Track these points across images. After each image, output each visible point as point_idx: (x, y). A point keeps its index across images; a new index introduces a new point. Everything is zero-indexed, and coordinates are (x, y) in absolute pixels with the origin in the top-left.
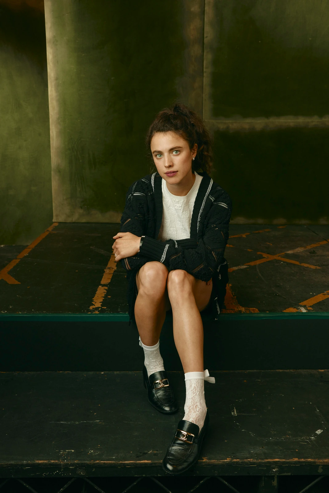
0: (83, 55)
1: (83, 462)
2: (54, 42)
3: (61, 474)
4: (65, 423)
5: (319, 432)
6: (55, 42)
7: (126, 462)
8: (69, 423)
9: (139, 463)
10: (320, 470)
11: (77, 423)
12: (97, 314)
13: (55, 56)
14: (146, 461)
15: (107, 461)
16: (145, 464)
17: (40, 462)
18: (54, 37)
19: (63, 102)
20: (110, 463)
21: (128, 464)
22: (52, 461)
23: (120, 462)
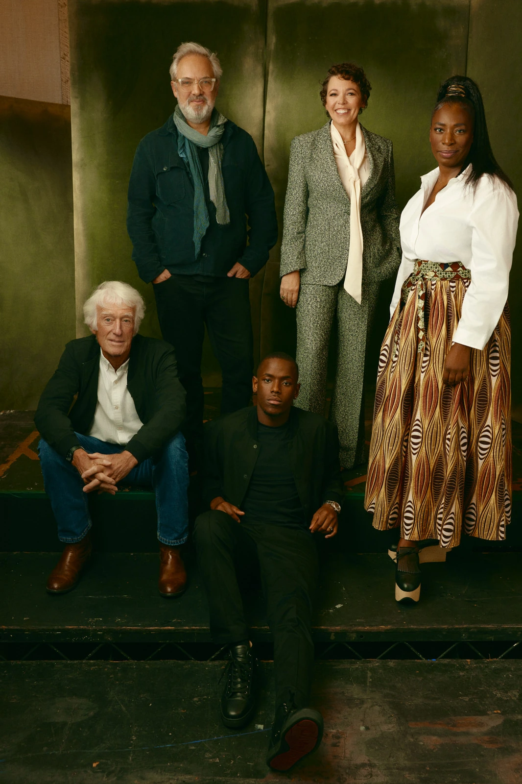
0: (117, 182)
1: (111, 628)
2: (81, 167)
3: (90, 639)
4: (93, 597)
5: (339, 606)
6: (83, 166)
7: (151, 628)
8: (97, 597)
9: (164, 629)
10: (333, 637)
11: (105, 597)
12: (128, 492)
13: (83, 183)
14: (170, 628)
15: (133, 627)
16: (169, 630)
17: (70, 627)
18: (82, 160)
19: (91, 238)
20: (136, 629)
21: (152, 630)
22: (82, 627)
23: (146, 628)
